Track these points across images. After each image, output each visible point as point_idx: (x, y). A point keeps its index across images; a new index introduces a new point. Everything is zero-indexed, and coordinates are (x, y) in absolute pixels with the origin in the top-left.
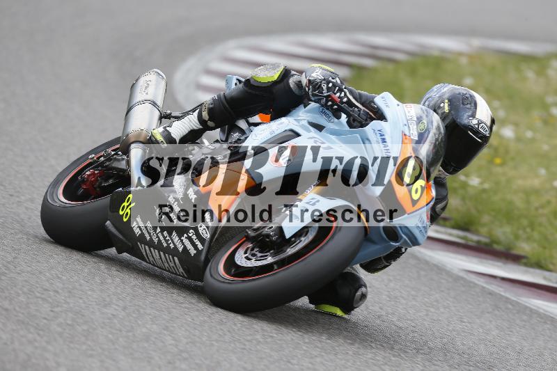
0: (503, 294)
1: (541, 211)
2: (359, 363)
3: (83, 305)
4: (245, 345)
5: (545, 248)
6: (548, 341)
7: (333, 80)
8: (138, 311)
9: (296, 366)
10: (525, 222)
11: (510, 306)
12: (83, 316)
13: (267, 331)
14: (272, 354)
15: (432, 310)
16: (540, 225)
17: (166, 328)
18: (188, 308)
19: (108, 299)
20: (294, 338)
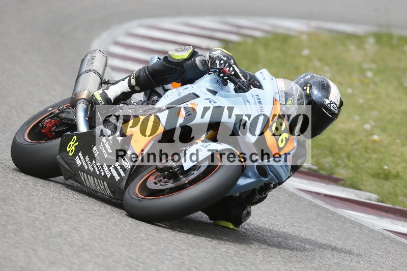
0: (324, 206)
1: (356, 147)
2: (215, 255)
3: (14, 210)
4: (132, 241)
5: (357, 173)
6: (356, 240)
7: (224, 58)
8: (55, 216)
9: (169, 257)
10: (344, 155)
11: (330, 215)
12: (14, 218)
13: (148, 231)
14: (152, 247)
15: (272, 217)
16: (354, 157)
17: (75, 229)
18: (92, 214)
19: (32, 207)
20: (168, 236)
